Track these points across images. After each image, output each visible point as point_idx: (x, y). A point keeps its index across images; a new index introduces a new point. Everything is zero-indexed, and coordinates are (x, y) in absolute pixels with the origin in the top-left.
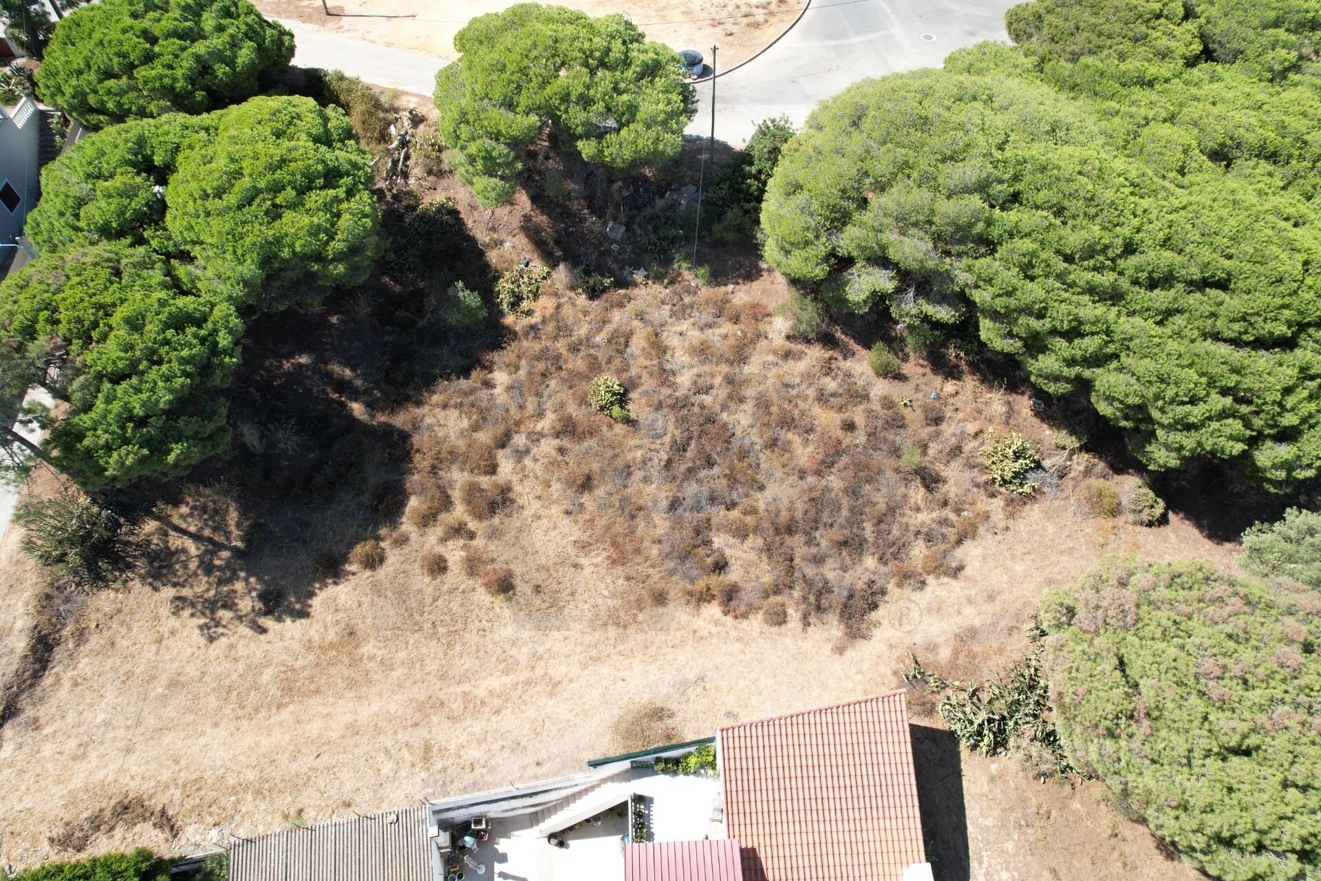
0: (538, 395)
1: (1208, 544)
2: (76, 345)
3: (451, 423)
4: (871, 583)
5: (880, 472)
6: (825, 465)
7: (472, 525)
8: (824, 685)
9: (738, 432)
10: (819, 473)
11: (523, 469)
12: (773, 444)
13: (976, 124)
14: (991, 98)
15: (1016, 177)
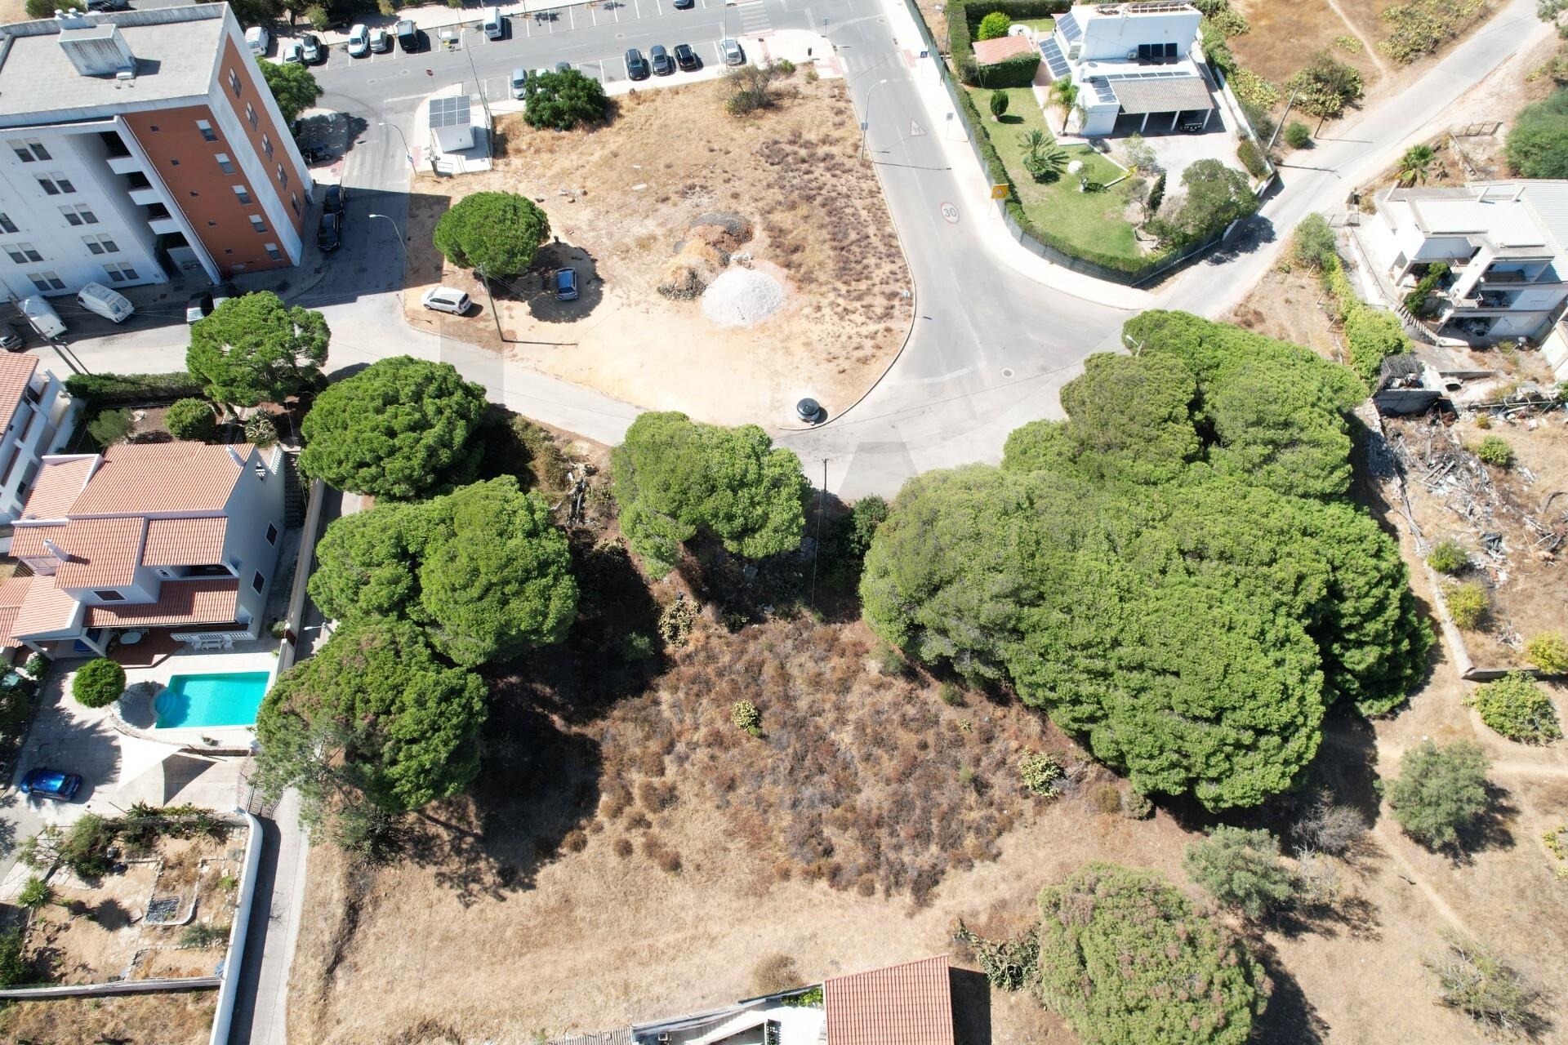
0: (694, 711)
1: (1182, 833)
2: (382, 718)
3: (629, 733)
4: (934, 866)
5: (945, 780)
6: (904, 776)
7: (650, 816)
8: (898, 941)
9: (843, 747)
10: (900, 781)
11: (684, 772)
12: (867, 758)
13: (1014, 539)
14: (1032, 504)
15: (1041, 582)
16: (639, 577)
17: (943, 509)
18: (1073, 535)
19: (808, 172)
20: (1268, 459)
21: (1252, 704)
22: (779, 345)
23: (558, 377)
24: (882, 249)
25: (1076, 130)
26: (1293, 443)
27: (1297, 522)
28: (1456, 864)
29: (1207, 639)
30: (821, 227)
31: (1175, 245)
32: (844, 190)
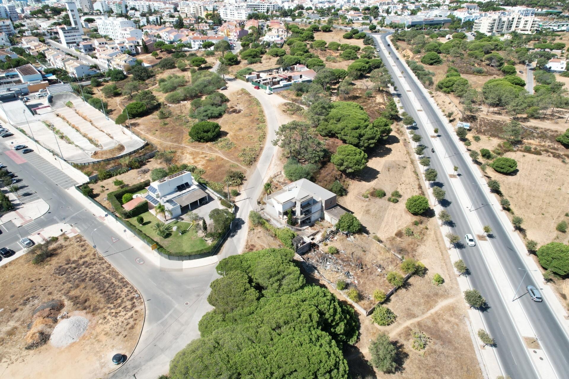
13: (219, 360)
14: (218, 344)
15: (236, 369)
17: (189, 365)
18: (238, 346)
19: (78, 272)
20: (280, 285)
21: (322, 365)
22: (94, 341)
24: (120, 284)
25: (170, 218)
26: (284, 277)
27: (299, 300)
28: (401, 372)
29: (297, 353)
30: (93, 288)
31: (218, 238)
32: (96, 271)
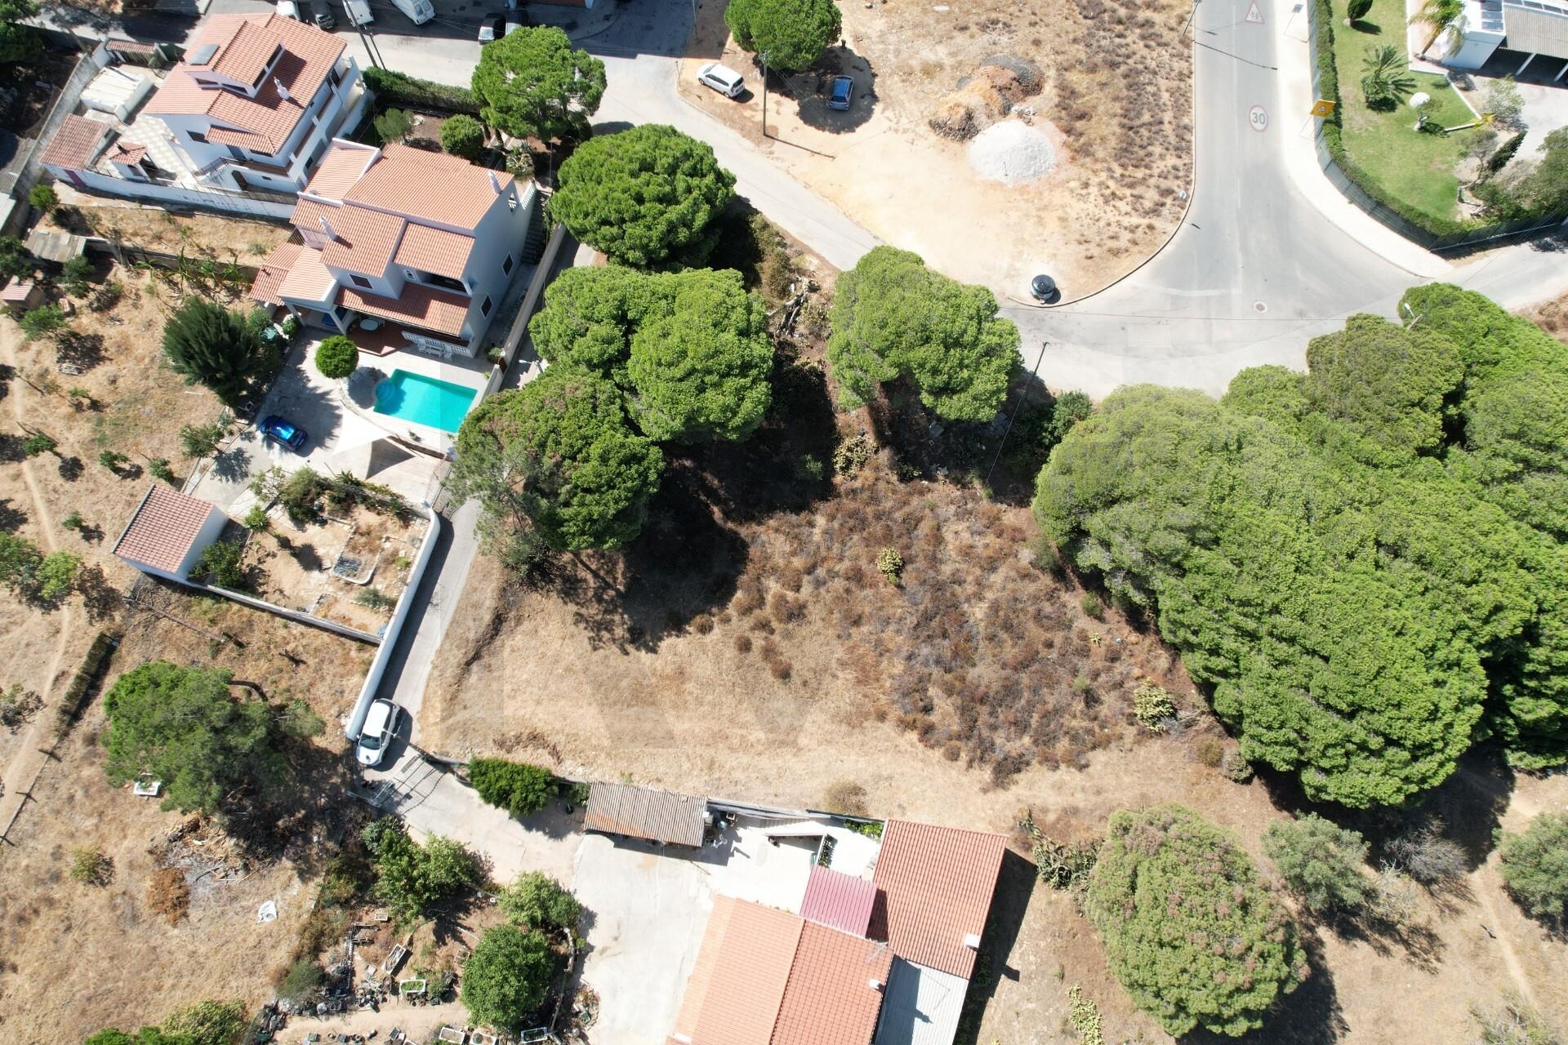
0: (843, 543)
2: (567, 462)
3: (778, 544)
4: (1022, 755)
5: (1058, 682)
6: (1022, 665)
7: (775, 624)
8: (966, 809)
9: (971, 621)
10: (1015, 669)
11: (817, 596)
12: (991, 638)
13: (1210, 476)
14: (1240, 448)
15: (1222, 527)
16: (829, 403)
17: (1147, 426)
18: (1271, 492)
19: (1120, 36)
20: (1513, 477)
21: (1394, 713)
22: (1034, 213)
23: (807, 186)
24: (1173, 139)
26: (1549, 468)
27: (1518, 551)
28: (1549, 937)
29: (1370, 635)
30: (1116, 99)
31: (1500, 218)
32: (1153, 65)
